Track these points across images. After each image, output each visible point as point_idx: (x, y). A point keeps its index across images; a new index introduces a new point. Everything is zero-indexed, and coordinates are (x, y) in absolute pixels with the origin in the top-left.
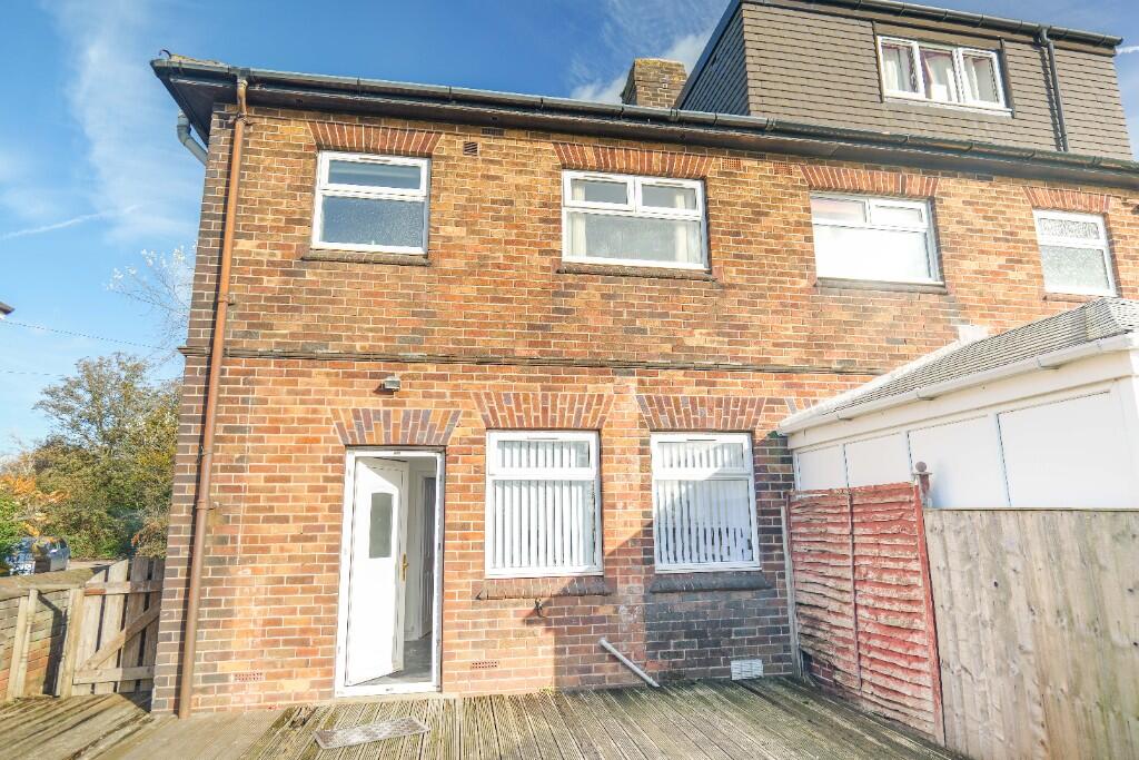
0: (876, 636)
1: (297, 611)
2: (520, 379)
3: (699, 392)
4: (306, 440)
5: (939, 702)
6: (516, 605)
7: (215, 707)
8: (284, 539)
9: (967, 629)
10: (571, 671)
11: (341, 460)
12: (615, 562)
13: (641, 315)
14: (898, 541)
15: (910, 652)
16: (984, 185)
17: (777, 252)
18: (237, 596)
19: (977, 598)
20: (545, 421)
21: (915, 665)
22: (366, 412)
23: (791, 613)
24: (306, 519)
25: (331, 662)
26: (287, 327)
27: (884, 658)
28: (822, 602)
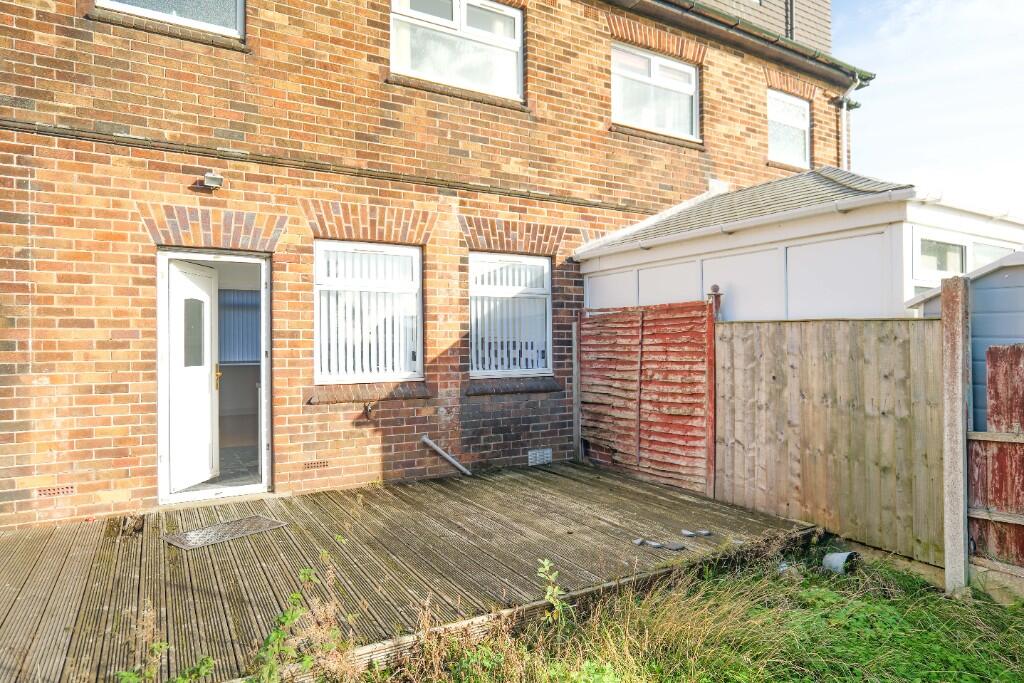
0: (657, 424)
1: (110, 421)
2: (348, 189)
3: (512, 217)
4: (109, 236)
5: (712, 467)
6: (345, 409)
7: (16, 525)
8: (89, 345)
9: (744, 413)
10: (396, 466)
11: (153, 261)
12: (435, 369)
13: (464, 137)
14: (686, 348)
15: (689, 434)
16: (737, 60)
17: (582, 93)
18: (33, 407)
19: (756, 388)
20: (373, 234)
21: (691, 443)
22: (181, 211)
23: (576, 410)
24: (114, 324)
25: (154, 471)
26: (71, 100)
27: (663, 440)
28: (608, 400)
